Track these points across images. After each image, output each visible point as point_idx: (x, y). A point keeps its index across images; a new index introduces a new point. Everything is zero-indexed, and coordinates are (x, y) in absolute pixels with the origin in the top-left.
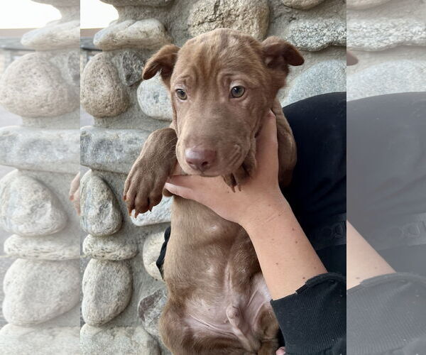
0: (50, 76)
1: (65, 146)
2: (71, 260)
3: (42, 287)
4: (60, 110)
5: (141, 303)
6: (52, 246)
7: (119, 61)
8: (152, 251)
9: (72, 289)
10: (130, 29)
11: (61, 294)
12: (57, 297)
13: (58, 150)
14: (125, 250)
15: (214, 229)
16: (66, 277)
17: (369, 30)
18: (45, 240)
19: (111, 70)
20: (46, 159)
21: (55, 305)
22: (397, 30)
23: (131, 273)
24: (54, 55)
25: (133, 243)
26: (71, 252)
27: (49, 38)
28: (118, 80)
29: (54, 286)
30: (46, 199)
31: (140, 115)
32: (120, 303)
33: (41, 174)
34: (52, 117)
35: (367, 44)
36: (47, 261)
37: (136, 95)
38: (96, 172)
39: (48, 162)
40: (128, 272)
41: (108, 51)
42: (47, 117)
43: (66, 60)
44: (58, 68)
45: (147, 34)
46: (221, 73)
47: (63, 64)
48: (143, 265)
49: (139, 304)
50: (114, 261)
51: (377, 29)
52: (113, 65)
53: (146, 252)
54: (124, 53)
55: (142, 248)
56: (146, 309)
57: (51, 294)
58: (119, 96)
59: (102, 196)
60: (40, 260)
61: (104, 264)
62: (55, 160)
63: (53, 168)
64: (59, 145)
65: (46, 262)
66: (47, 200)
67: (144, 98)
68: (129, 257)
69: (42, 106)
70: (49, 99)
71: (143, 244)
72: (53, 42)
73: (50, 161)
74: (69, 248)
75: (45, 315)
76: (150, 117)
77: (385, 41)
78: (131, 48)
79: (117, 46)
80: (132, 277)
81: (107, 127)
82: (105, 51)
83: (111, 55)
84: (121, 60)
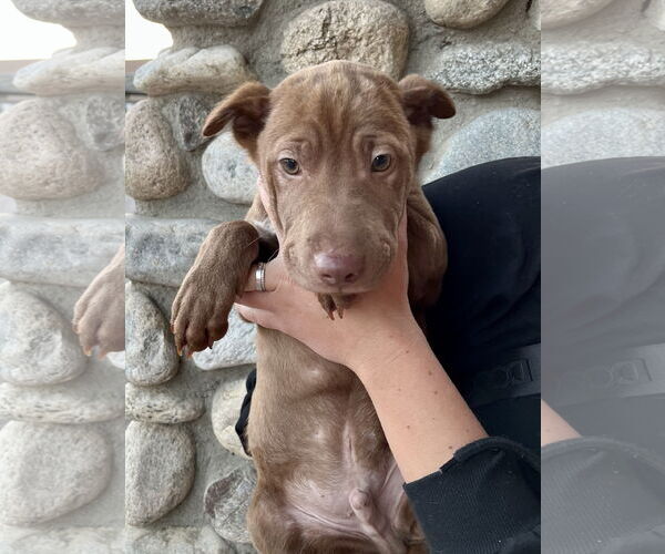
0: (58, 136)
1: (83, 245)
2: (93, 424)
3: (48, 465)
4: (75, 188)
5: (209, 491)
6: (65, 401)
7: (173, 111)
8: (227, 409)
9: (96, 468)
10: (190, 61)
11: (78, 475)
12: (73, 480)
13: (72, 251)
14: (184, 407)
15: (315, 374)
16: (86, 449)
17: (561, 61)
18: (52, 393)
19: (161, 127)
20: (54, 266)
21: (69, 493)
22: (604, 61)
23: (194, 443)
24: (64, 103)
25: (196, 396)
26: (94, 411)
27: (56, 77)
28: (173, 142)
29: (67, 464)
30: (53, 327)
31: (206, 197)
32: (177, 490)
33: (45, 288)
34: (63, 199)
35: (556, 83)
36: (55, 424)
37: (200, 166)
38: (138, 286)
39: (56, 270)
40: (188, 441)
41: (156, 96)
42: (55, 199)
43: (84, 110)
44: (71, 124)
45: (217, 70)
46: (359, 133)
47: (79, 116)
48: (212, 430)
49: (206, 493)
50: (168, 425)
51: (573, 60)
52: (164, 119)
53: (216, 411)
54: (182, 99)
55: (211, 404)
56: (218, 500)
57: (62, 477)
58: (173, 167)
59: (148, 324)
60: (44, 423)
61: (151, 430)
62: (67, 266)
63: (65, 279)
64: (74, 243)
65: (54, 426)
66: (55, 330)
67: (212, 169)
68: (191, 419)
69: (46, 183)
70: (57, 171)
71: (212, 397)
72: (63, 82)
73: (59, 268)
74: (91, 403)
75: (53, 508)
76: (222, 200)
77: (585, 79)
78: (192, 92)
79: (171, 89)
80: (195, 448)
81: (155, 216)
82: (151, 96)
83: (162, 102)
84: (177, 109)
